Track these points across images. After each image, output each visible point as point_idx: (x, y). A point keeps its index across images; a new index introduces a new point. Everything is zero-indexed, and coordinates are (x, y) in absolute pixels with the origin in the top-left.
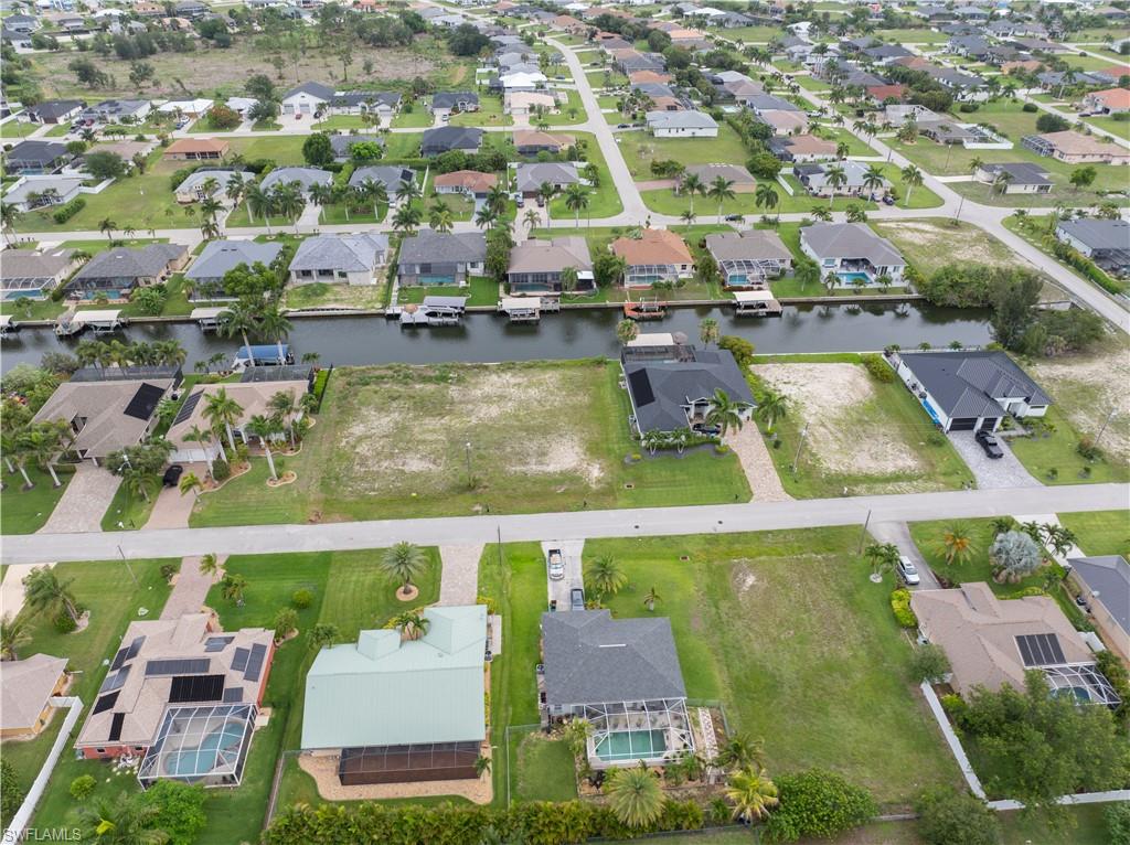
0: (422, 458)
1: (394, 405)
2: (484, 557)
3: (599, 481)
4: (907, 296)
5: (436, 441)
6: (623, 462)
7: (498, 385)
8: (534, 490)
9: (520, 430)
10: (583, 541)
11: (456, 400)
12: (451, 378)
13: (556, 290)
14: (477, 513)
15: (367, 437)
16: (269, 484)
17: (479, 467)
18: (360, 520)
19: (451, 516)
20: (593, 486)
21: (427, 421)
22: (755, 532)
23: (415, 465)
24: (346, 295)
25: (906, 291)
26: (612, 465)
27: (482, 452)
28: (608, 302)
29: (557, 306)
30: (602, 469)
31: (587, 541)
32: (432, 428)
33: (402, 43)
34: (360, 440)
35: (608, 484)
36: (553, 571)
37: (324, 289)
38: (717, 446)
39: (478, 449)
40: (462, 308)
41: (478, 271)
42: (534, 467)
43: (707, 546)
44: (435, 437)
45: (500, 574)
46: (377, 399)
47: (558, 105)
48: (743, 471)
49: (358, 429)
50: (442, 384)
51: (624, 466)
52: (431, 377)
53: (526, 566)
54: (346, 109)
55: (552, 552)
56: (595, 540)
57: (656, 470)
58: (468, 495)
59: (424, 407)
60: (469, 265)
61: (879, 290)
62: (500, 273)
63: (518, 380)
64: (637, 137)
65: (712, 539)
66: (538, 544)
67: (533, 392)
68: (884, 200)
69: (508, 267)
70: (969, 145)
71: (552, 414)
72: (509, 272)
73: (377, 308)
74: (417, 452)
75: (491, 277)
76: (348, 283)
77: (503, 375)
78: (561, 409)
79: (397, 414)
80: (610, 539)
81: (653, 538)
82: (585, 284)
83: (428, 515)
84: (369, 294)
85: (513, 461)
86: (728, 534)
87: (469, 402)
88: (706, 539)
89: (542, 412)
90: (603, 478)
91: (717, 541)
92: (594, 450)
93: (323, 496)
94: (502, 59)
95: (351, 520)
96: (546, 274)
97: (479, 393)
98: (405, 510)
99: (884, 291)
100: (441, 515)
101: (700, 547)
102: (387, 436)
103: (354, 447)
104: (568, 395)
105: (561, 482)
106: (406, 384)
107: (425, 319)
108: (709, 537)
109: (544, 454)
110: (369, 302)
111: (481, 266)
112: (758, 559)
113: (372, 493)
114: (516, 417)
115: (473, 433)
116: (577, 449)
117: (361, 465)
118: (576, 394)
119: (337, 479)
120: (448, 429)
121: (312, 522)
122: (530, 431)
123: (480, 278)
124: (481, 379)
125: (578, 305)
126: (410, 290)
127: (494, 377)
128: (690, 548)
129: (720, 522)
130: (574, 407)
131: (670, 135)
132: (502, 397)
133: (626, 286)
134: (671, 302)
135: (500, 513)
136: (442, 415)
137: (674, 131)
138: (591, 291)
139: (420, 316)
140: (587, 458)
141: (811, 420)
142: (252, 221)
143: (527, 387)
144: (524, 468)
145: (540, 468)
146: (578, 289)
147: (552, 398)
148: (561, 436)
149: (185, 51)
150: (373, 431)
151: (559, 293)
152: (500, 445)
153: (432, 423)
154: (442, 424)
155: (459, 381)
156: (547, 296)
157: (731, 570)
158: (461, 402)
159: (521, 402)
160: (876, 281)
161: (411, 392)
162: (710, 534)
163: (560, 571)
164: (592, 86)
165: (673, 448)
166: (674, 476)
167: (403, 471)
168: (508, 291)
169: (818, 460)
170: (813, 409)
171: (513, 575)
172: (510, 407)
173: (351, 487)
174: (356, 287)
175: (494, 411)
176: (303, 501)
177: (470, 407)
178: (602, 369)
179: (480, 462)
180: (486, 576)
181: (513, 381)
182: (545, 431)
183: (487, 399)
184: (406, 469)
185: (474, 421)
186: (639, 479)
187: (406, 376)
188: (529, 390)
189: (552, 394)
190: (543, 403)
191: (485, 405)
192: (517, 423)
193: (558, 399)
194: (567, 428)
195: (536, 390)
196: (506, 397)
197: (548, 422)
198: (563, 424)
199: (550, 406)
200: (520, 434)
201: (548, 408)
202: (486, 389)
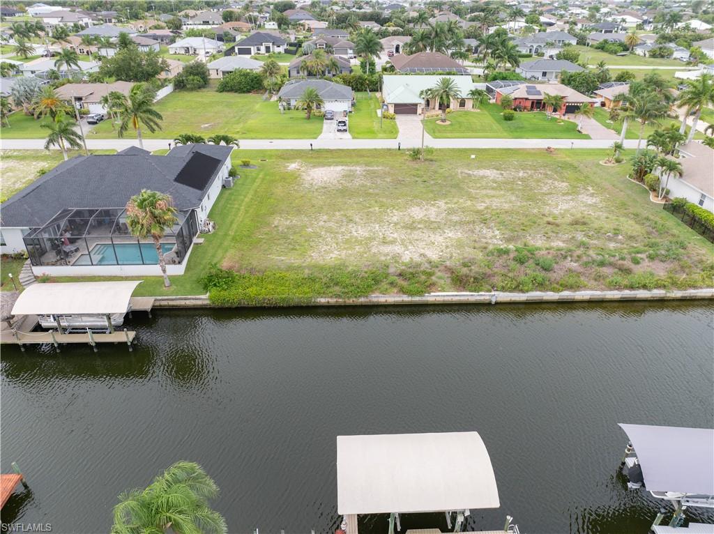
3: (292, 162)
7: (421, 244)
10: (319, 138)
20: (298, 161)
27: (418, 179)
30: (286, 167)
31: (315, 138)
39: (424, 181)
42: (358, 169)
66: (354, 138)
67: (361, 232)
77: (417, 259)
85: (381, 173)
87: (461, 223)
89: (347, 209)
90: (287, 163)
92: (290, 176)
104: (305, 226)
109: (346, 176)
115: (437, 194)
116: (309, 178)
118: (291, 228)
122: (364, 193)
124: (456, 254)
127: (433, 255)
130: (299, 211)
132: (411, 227)
136: (490, 210)
140: (298, 173)
143: (372, 239)
144: (370, 168)
145: (352, 168)
147: (331, 224)
148: (324, 189)
152: (399, 183)
154: (484, 202)
159: (380, 221)
175: (417, 213)
177: (455, 218)
182: (344, 192)
183: (432, 226)
185: (441, 203)
188: (367, 235)
189: (329, 230)
190: (344, 218)
191: (432, 220)
192: (381, 199)
193: (322, 223)
194: (316, 194)
195: (355, 234)
196: (403, 227)
197: (340, 200)
198: (319, 197)
199: (334, 215)
200: (377, 191)
201: (337, 213)
202: (441, 239)
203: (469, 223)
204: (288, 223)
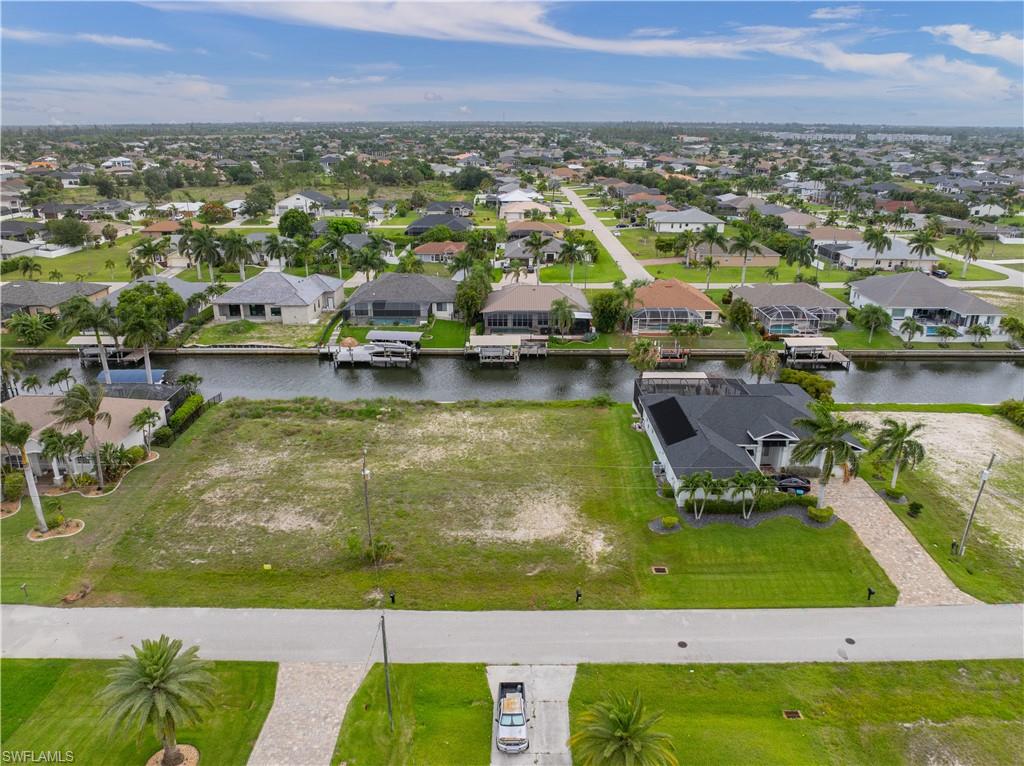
0: (305, 512)
1: (288, 442)
2: (364, 691)
3: (603, 559)
4: (1012, 352)
5: (335, 490)
6: (646, 532)
7: (450, 424)
8: (485, 569)
9: (473, 478)
10: (574, 668)
11: (382, 438)
12: (380, 413)
13: (543, 333)
14: (372, 604)
15: (229, 480)
16: (31, 537)
17: (395, 529)
18: (154, 605)
19: (323, 606)
20: (594, 568)
21: (330, 463)
22: (930, 663)
23: (288, 520)
24: (274, 333)
25: (1009, 346)
26: (625, 534)
27: (405, 507)
28: (610, 348)
29: (543, 351)
30: (609, 541)
31: (583, 669)
32: (335, 474)
33: (409, 183)
34: (217, 482)
35: (620, 564)
36: (504, 733)
37: (252, 326)
38: (810, 508)
39: (399, 502)
40: (418, 345)
41: (446, 314)
42: (489, 533)
43: (835, 690)
44: (335, 483)
45: (387, 732)
46: (265, 434)
47: (553, 213)
48: (869, 551)
49: (219, 470)
50: (368, 421)
51: (648, 537)
52: (353, 411)
53: (447, 717)
54: (340, 212)
55: (507, 687)
56: (598, 666)
57: (709, 545)
58: (364, 574)
59: (329, 445)
60: (435, 307)
61: (973, 344)
62: (473, 313)
63: (480, 419)
64: (637, 232)
65: (843, 675)
66: (479, 670)
67: (500, 433)
68: (934, 274)
69: (483, 306)
70: (1005, 240)
71: (527, 459)
72: (484, 311)
73: (310, 347)
74: (300, 501)
75: (461, 321)
76: (281, 323)
77: (459, 413)
78: (540, 456)
79: (286, 453)
80: (629, 668)
81: (719, 667)
82: (581, 326)
83: (280, 603)
84: (302, 333)
85: (456, 521)
86: (873, 664)
87: (400, 442)
88: (830, 675)
89: (511, 458)
90: (610, 555)
91: (853, 678)
92: (594, 511)
93: (111, 561)
94: (500, 189)
95: (137, 604)
96: (531, 313)
97: (418, 432)
98: (242, 592)
99: (980, 346)
100: (304, 605)
101: (820, 692)
102: (259, 481)
103: (202, 492)
104: (553, 439)
105: (536, 559)
106: (315, 418)
107: (368, 358)
108: (833, 670)
109: (509, 514)
110: (302, 341)
111: (450, 308)
112: (957, 723)
113: (198, 561)
114: (471, 464)
115: (399, 480)
116: (565, 508)
117: (199, 518)
118: (566, 438)
119: (149, 536)
120: (358, 476)
121: (67, 603)
122: (489, 481)
123: (449, 321)
124: (426, 417)
125: (572, 351)
126: (357, 329)
127: (446, 416)
128: (801, 692)
129: (850, 641)
130: (562, 454)
131: (672, 231)
132: (451, 438)
133: (635, 331)
134: (696, 351)
135: (415, 606)
136: (354, 457)
137: (676, 226)
138: (588, 335)
139: (361, 353)
140: (584, 521)
141: (954, 480)
142: (200, 278)
143: (493, 427)
144: (470, 534)
145: (499, 534)
146: (572, 332)
147: (528, 442)
148: (540, 489)
149: (209, 186)
150: (241, 473)
151: (546, 337)
152: (437, 499)
153: (334, 466)
154: (351, 468)
155: (393, 417)
156: (531, 340)
157: (905, 746)
158: (388, 442)
159: (480, 444)
160: (967, 332)
161: (317, 427)
162: (835, 664)
163: (520, 733)
164: (588, 205)
165: (734, 510)
166: (742, 555)
167: (264, 530)
168: (481, 332)
169: (995, 537)
170: (951, 466)
171: (416, 735)
172: (461, 450)
173: (167, 549)
174: (289, 327)
175: (437, 454)
176: (74, 567)
177: (401, 448)
178: (606, 411)
179: (397, 521)
180: (356, 735)
181: (472, 420)
182: (514, 481)
183: (430, 440)
184: (271, 526)
185: (403, 464)
186: (677, 558)
187: (318, 409)
188: (495, 431)
189: (529, 436)
190: (514, 447)
191: (425, 446)
192: (470, 470)
193: (538, 442)
194: (549, 479)
195: (506, 432)
196: (458, 438)
197: (519, 470)
198: (544, 474)
199: (526, 450)
200: (472, 485)
201: (522, 453)
202: (431, 428)
203: (391, 442)
204: (571, 443)
